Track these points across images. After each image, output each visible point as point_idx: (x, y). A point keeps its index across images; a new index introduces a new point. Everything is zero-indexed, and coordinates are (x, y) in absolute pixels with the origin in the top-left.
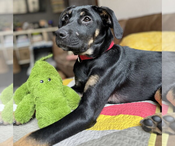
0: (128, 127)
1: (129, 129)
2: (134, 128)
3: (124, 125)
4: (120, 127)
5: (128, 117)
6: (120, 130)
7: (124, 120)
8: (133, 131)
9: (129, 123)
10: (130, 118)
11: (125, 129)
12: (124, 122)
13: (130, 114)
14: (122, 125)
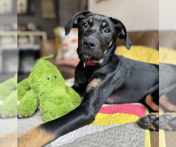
0: (126, 122)
1: (127, 124)
2: (131, 124)
3: (122, 121)
4: (119, 123)
5: (124, 115)
6: (119, 124)
7: (121, 117)
8: (130, 125)
9: (126, 119)
10: (126, 116)
11: (124, 124)
12: (121, 119)
13: (125, 113)
14: (121, 121)
